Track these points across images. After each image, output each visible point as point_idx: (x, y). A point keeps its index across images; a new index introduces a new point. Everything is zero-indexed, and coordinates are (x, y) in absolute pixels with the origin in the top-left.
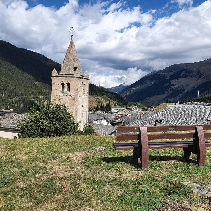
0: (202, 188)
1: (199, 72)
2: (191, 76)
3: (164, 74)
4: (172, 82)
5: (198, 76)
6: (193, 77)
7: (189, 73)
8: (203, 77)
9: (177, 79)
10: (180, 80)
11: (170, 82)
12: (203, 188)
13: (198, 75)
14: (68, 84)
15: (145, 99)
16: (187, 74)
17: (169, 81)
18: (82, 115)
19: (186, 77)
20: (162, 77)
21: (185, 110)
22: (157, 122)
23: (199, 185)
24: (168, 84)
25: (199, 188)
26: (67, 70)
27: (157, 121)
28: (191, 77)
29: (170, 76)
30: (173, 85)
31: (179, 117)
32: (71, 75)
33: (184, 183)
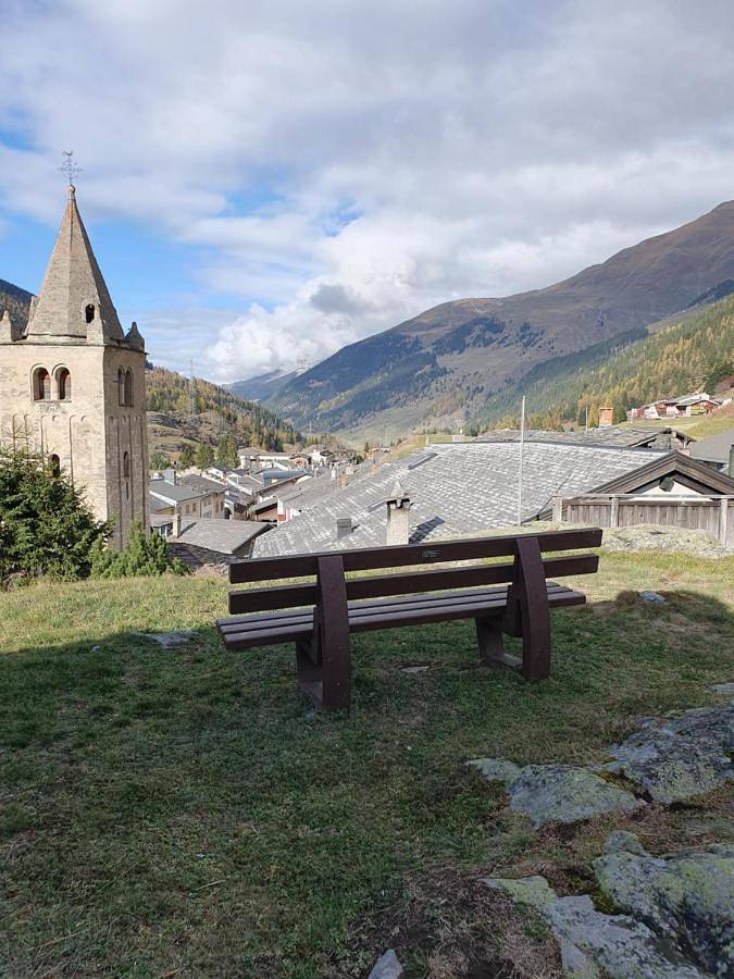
0: (540, 783)
1: (526, 327)
2: (502, 342)
3: (414, 335)
4: (442, 361)
5: (525, 341)
6: (508, 345)
7: (496, 332)
8: (538, 344)
9: (456, 352)
10: (466, 355)
11: (434, 364)
12: (544, 782)
13: (523, 337)
14: (63, 374)
15: (354, 423)
16: (488, 335)
17: (431, 359)
18: (123, 488)
19: (487, 343)
20: (408, 346)
21: (481, 461)
22: (393, 506)
23: (529, 772)
24: (428, 368)
25: (528, 784)
26: (56, 318)
27: (395, 502)
28: (502, 345)
29: (434, 341)
30: (444, 372)
31: (463, 485)
32: (76, 336)
33: (479, 763)
